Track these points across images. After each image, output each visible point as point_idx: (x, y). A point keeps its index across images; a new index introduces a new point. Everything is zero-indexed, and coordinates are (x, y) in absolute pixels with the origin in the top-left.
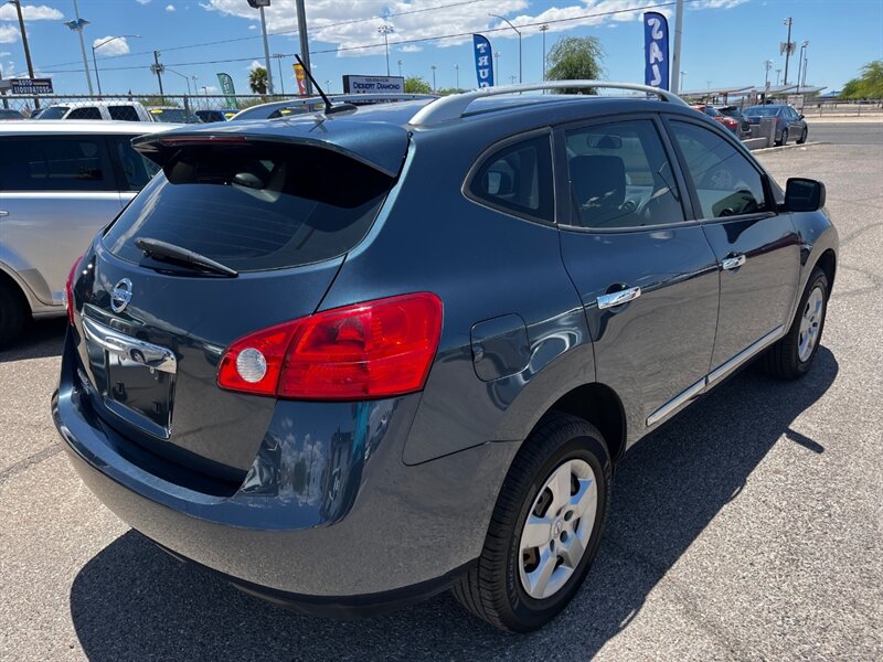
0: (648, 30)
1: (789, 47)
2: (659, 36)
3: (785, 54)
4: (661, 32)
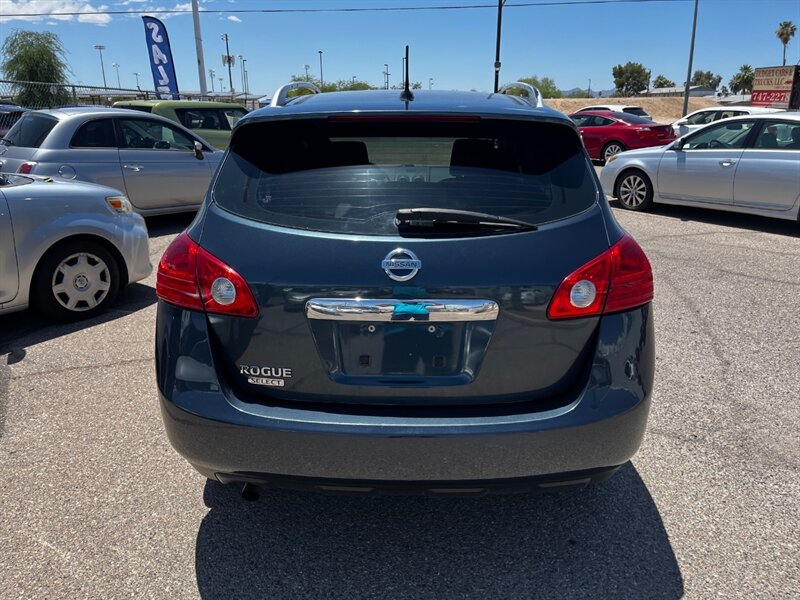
0: (149, 32)
1: (229, 60)
2: (159, 39)
3: (227, 65)
4: (160, 36)
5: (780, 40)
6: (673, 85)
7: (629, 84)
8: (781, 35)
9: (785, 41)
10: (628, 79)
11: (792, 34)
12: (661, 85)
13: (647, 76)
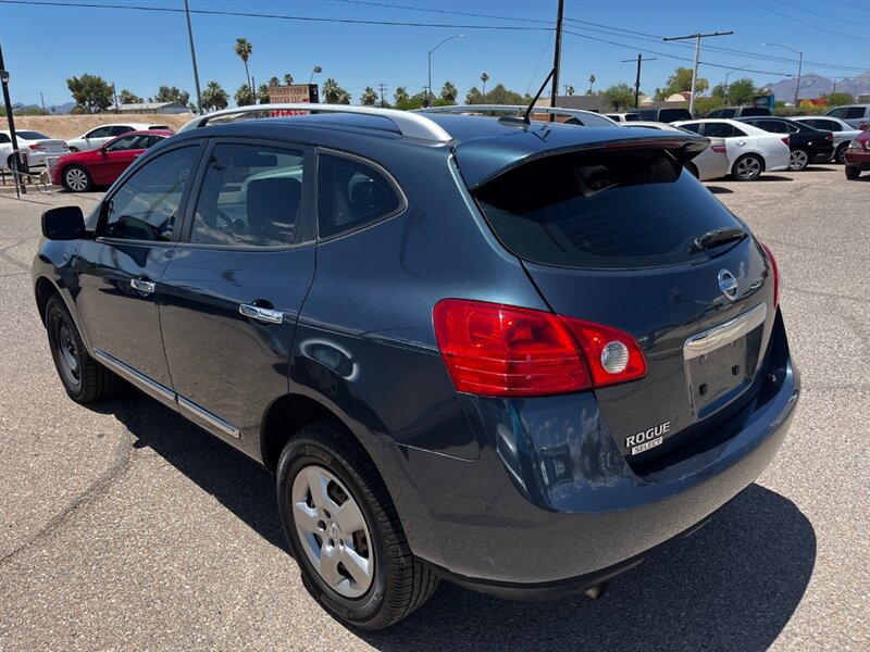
5: (239, 57)
6: (141, 101)
7: (91, 100)
8: (240, 52)
9: (245, 58)
10: (88, 93)
11: (250, 51)
12: (128, 101)
13: (111, 91)
